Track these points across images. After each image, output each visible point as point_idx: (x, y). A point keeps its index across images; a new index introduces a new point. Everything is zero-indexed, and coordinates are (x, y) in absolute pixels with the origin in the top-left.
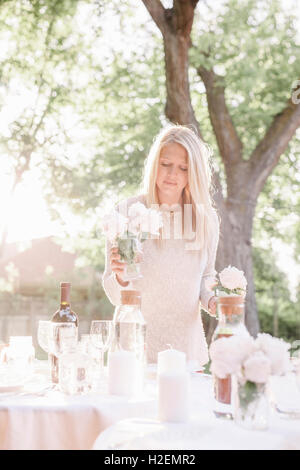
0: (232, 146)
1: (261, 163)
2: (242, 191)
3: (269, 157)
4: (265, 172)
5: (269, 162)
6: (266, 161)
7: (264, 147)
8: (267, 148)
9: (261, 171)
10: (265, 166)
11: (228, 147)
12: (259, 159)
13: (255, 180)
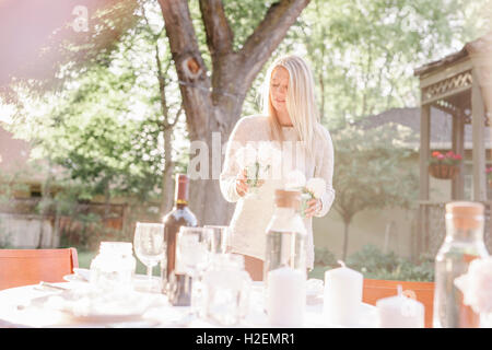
0: (222, 34)
1: (253, 56)
2: (231, 85)
3: (261, 50)
4: (256, 67)
5: (261, 55)
6: (258, 55)
7: (257, 39)
8: (261, 39)
9: (253, 65)
10: (256, 61)
11: (217, 34)
12: (251, 52)
13: (245, 74)
